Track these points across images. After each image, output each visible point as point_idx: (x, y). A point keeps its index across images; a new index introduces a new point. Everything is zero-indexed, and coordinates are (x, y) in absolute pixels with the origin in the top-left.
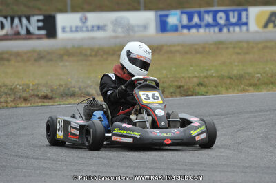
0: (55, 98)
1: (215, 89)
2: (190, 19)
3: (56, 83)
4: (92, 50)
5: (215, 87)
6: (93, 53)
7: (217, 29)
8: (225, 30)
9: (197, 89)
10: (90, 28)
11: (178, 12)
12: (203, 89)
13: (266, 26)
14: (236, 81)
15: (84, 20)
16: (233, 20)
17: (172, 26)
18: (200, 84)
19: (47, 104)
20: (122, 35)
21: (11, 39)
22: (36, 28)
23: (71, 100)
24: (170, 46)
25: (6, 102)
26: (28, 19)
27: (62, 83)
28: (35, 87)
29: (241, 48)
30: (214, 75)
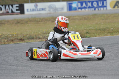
0: (25, 40)
1: (94, 35)
2: (82, 5)
3: (25, 33)
4: (40, 19)
5: (93, 34)
6: (41, 20)
7: (93, 9)
8: (97, 9)
9: (86, 35)
10: (39, 10)
11: (77, 2)
12: (88, 35)
13: (114, 7)
14: (103, 31)
15: (36, 6)
16: (100, 5)
17: (74, 8)
18: (87, 33)
19: (22, 42)
20: (53, 12)
21: (5, 15)
22: (16, 10)
23: (32, 41)
24: (73, 17)
25: (4, 42)
26: (12, 6)
27: (28, 33)
28: (16, 35)
29: (104, 17)
30: (93, 29)
